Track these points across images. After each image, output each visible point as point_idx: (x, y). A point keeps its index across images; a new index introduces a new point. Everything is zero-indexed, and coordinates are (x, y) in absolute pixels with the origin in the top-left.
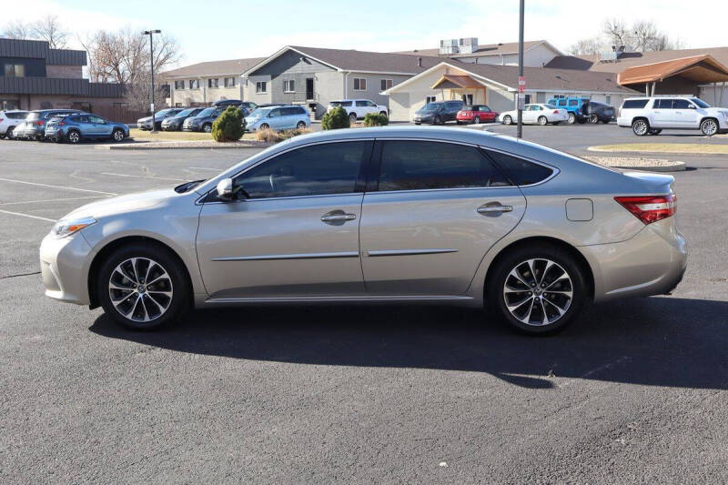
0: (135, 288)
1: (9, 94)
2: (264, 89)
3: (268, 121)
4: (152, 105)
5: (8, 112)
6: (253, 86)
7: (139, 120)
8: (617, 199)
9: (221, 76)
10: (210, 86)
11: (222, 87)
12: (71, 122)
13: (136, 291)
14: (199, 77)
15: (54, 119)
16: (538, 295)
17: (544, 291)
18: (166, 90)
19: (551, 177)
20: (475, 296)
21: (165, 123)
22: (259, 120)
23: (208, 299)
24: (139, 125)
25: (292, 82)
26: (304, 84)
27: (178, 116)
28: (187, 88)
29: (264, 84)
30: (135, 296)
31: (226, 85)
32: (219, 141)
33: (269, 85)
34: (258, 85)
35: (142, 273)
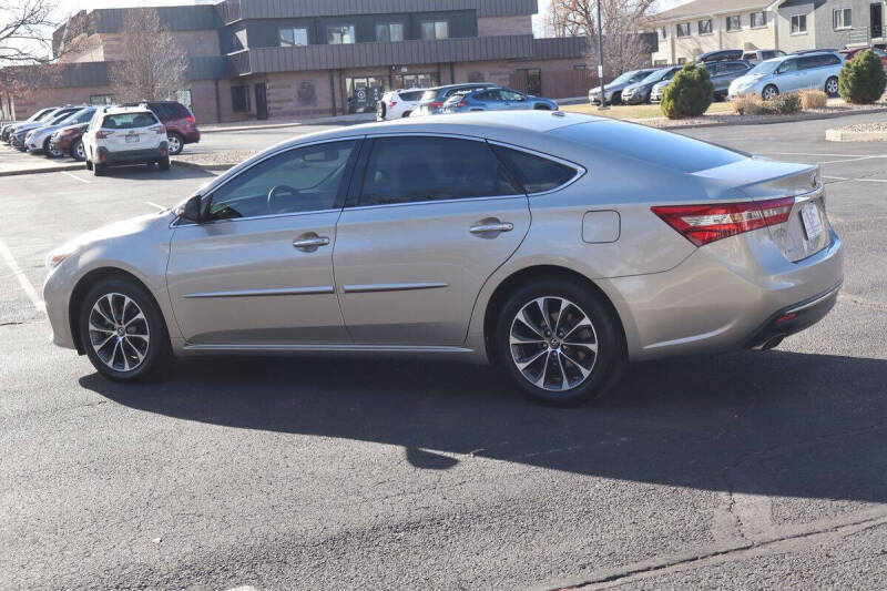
0: (114, 330)
1: (425, 65)
2: (803, 27)
3: (776, 80)
4: (600, 68)
5: (403, 91)
6: (785, 24)
7: (592, 91)
8: (655, 210)
9: (744, 11)
10: (729, 28)
11: (746, 28)
12: (474, 101)
13: (115, 333)
14: (711, 15)
15: (452, 98)
16: (554, 348)
17: (562, 342)
18: (651, 42)
19: (574, 179)
20: (474, 347)
21: (626, 94)
22: (760, 79)
23: (186, 345)
24: (591, 98)
25: (847, 12)
26: (866, 13)
27: (646, 81)
28: (695, 34)
29: (803, 19)
30: (115, 338)
31: (752, 24)
32: (671, 118)
33: (811, 19)
34: (794, 21)
35: (119, 312)
